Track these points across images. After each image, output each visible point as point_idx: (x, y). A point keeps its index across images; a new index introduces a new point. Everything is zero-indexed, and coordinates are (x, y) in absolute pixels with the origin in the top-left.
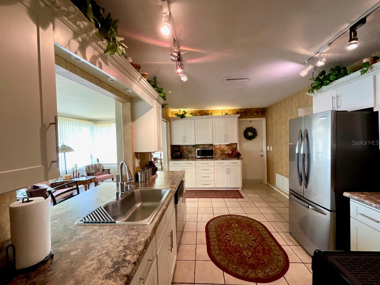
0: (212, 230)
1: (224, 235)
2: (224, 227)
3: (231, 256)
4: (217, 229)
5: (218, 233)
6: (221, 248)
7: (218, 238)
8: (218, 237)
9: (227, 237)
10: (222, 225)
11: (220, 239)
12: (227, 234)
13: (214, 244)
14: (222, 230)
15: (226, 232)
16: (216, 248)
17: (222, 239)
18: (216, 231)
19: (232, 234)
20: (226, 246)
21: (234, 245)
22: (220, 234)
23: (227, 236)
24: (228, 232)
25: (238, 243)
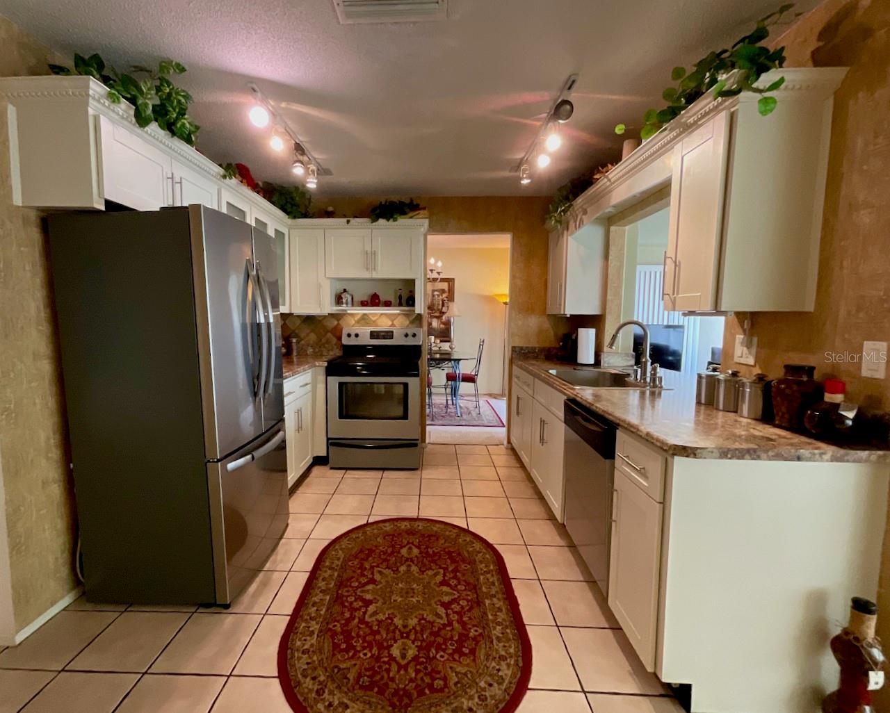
0: (499, 628)
1: (459, 604)
2: (451, 638)
3: (448, 547)
4: (481, 635)
5: (476, 612)
6: (469, 566)
7: (476, 593)
8: (477, 598)
9: (447, 594)
10: (462, 654)
11: (470, 591)
12: (446, 606)
13: (489, 576)
14: (463, 624)
15: (447, 615)
16: (484, 565)
17: (465, 590)
18: (483, 623)
19: (430, 605)
20: (455, 571)
21: (433, 570)
22: (469, 610)
23: (446, 599)
24: (438, 615)
25: (421, 577)
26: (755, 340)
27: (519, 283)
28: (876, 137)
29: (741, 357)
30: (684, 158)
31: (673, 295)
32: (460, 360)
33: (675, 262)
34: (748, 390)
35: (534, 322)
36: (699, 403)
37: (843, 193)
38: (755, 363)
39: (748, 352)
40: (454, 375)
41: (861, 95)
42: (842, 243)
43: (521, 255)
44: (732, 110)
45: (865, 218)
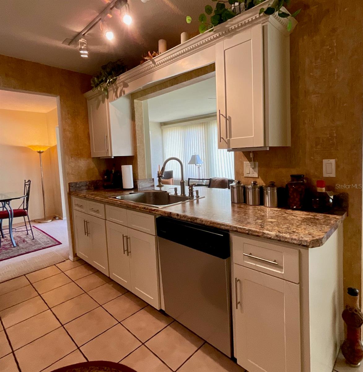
26: (257, 163)
27: (69, 135)
28: (316, 59)
29: (249, 173)
30: (226, 51)
31: (227, 138)
32: (11, 200)
33: (226, 117)
34: (269, 192)
35: (83, 164)
36: (233, 203)
37: (300, 87)
38: (258, 176)
39: (253, 171)
40: (7, 212)
41: (305, 37)
42: (303, 111)
43: (68, 114)
44: (264, 24)
45: (314, 99)
